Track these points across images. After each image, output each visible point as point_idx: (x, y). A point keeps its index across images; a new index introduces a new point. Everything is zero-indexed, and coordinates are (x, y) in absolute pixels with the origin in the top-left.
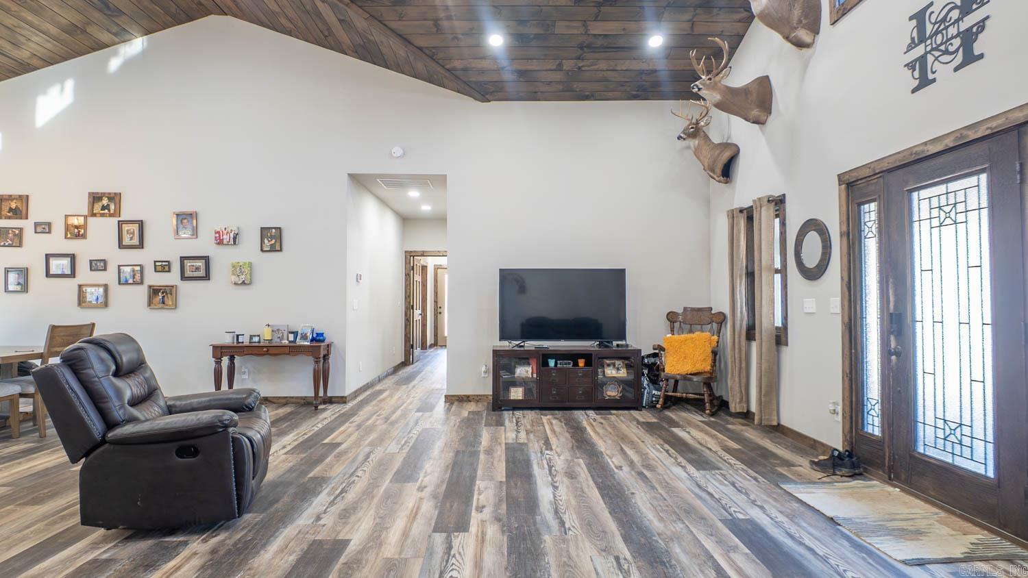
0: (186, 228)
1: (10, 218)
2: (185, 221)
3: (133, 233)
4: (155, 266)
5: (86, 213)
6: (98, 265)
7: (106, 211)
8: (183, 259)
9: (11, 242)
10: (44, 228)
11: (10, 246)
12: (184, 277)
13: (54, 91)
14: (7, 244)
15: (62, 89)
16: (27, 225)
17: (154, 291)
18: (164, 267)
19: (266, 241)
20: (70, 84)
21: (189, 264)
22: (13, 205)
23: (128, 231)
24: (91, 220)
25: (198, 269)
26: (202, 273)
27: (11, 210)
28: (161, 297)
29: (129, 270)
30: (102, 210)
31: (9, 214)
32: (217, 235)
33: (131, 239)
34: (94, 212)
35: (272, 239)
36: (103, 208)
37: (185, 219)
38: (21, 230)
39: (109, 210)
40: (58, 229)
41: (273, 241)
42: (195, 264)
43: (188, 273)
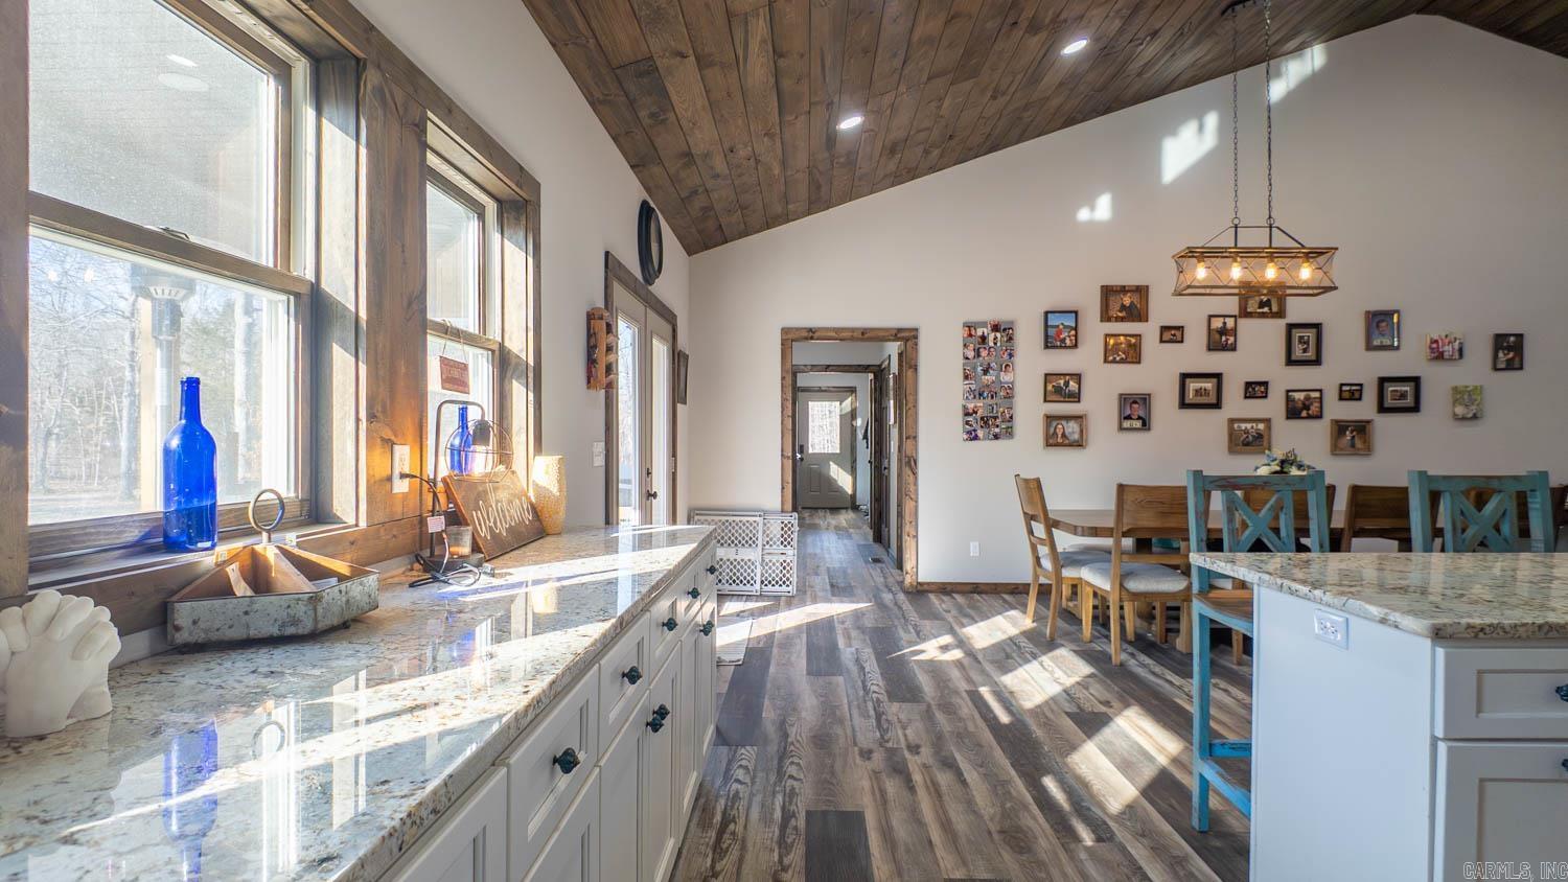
0: (1383, 335)
1: (1122, 319)
2: (1384, 324)
3: (1307, 343)
4: (1341, 391)
5: (1236, 313)
6: (1255, 390)
7: (1266, 309)
8: (1383, 381)
9: (1123, 356)
10: (1172, 334)
11: (1122, 361)
12: (1382, 409)
13: (1188, 131)
14: (1118, 359)
15: (1201, 128)
16: (1149, 331)
17: (1340, 428)
18: (1351, 393)
19: (1501, 354)
20: (1212, 120)
21: (1391, 389)
22: (1127, 301)
23: (1301, 338)
24: (1243, 323)
25: (1403, 396)
26: (1409, 401)
27: (1123, 308)
28: (1349, 438)
29: (1302, 398)
30: (1259, 308)
31: (1120, 314)
32: (1434, 346)
33: (1305, 351)
34: (1249, 310)
35: (1509, 350)
36: (1262, 305)
37: (1383, 321)
38: (1138, 336)
39: (1270, 309)
40: (1196, 336)
41: (1511, 355)
42: (1398, 388)
43: (1389, 402)
